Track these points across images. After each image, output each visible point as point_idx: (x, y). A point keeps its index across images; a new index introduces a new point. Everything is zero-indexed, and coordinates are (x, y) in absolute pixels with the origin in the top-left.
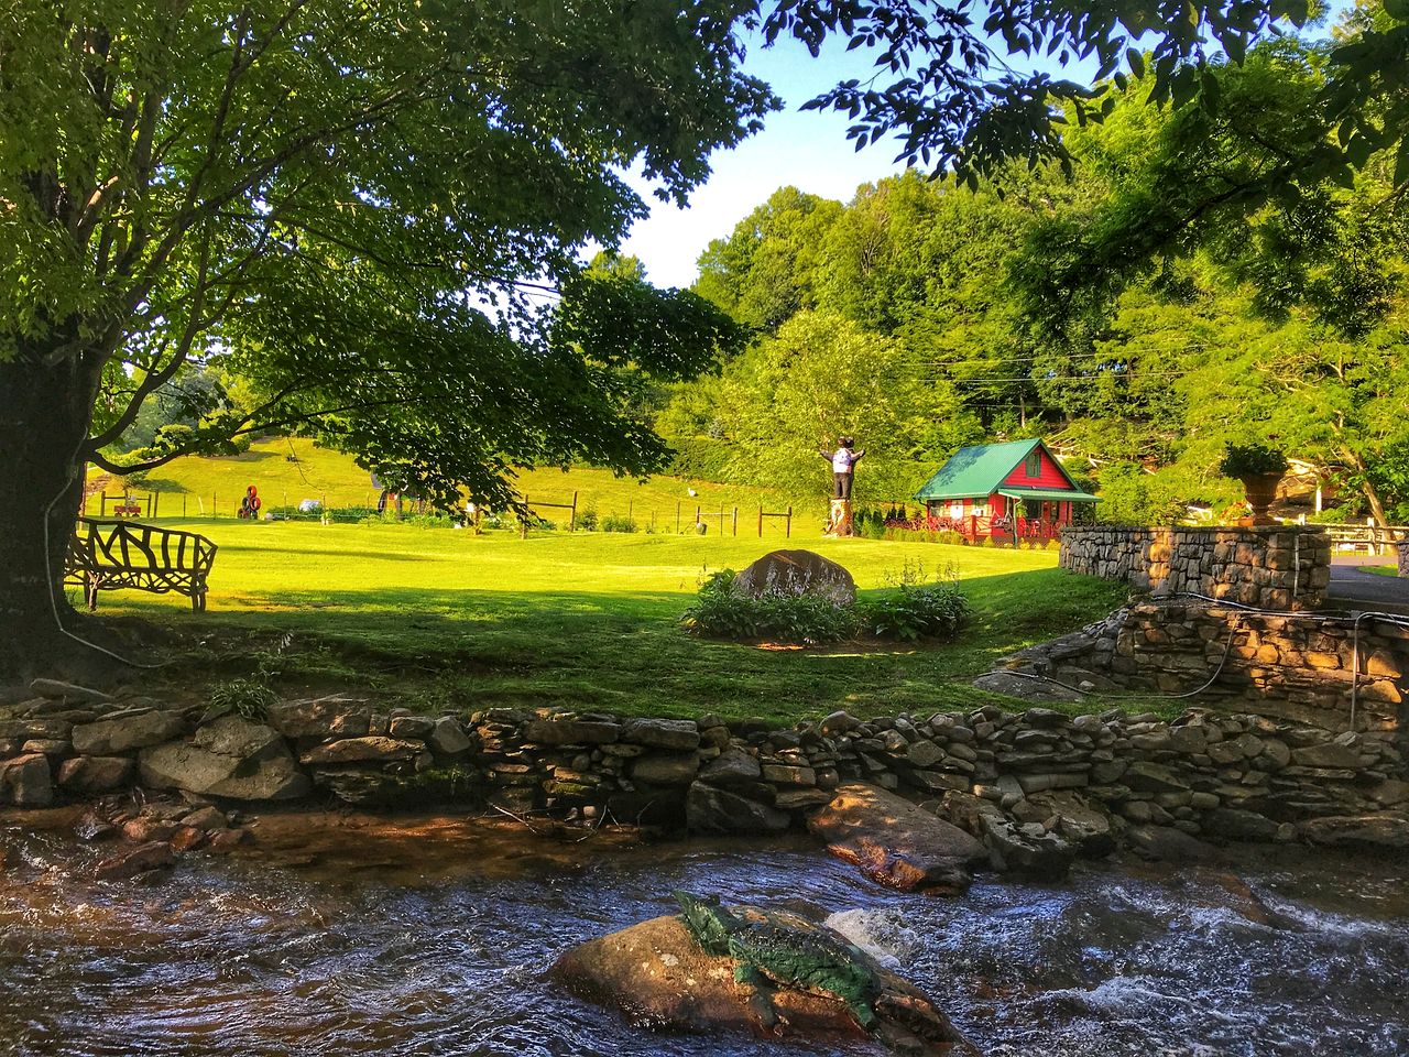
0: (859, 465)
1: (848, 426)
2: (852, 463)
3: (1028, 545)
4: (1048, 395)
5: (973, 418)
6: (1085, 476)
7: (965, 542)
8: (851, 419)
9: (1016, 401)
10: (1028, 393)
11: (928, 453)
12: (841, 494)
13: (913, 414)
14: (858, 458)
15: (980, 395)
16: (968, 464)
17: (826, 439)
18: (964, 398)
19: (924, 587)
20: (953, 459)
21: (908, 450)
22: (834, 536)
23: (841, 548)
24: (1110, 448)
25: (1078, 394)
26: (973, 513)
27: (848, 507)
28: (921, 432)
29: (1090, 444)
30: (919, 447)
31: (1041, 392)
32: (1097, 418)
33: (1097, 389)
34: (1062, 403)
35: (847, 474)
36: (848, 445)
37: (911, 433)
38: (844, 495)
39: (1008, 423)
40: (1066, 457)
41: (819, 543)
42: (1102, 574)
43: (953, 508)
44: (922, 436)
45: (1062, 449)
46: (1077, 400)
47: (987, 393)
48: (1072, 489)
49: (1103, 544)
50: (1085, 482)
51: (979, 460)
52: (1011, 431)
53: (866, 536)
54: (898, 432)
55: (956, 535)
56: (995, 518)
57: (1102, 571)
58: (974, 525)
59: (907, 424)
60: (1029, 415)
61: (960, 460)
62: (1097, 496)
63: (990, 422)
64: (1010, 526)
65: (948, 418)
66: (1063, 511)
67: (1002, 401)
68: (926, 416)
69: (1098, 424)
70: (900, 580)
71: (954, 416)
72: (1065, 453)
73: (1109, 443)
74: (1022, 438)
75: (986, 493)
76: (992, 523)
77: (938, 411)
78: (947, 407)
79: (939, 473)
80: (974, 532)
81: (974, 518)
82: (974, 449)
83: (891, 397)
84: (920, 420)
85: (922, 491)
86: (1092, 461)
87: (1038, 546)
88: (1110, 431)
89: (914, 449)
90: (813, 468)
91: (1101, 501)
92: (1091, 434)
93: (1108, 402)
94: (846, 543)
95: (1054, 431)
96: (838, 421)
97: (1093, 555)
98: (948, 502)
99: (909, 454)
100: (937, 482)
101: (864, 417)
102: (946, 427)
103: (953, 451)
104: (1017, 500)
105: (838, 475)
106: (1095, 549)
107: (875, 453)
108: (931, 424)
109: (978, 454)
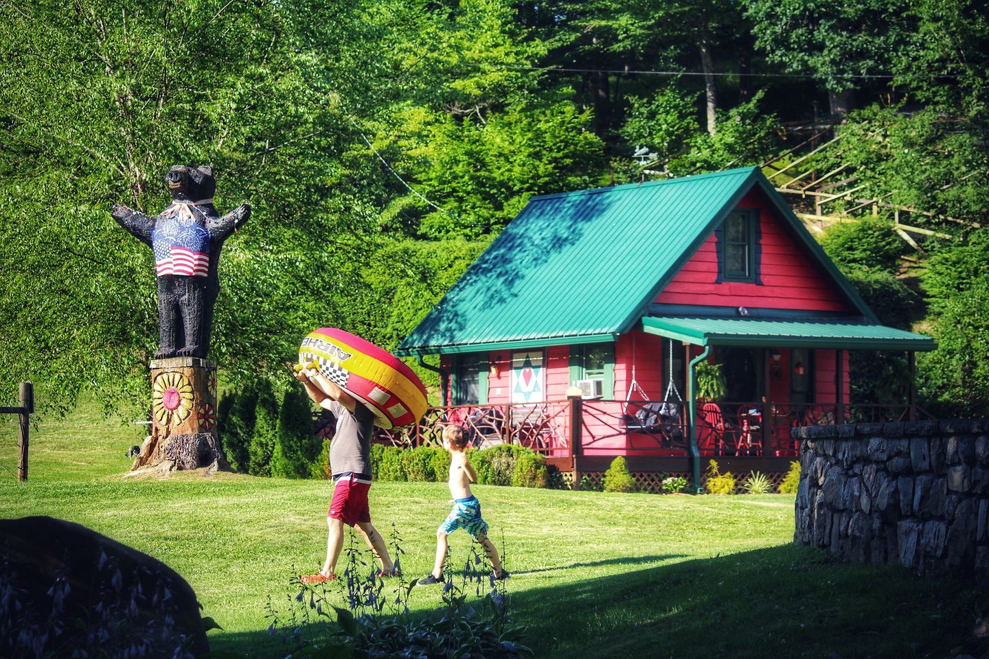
0: (236, 254)
1: (203, 131)
2: (211, 246)
3: (726, 481)
4: (781, 42)
5: (570, 109)
6: (881, 276)
7: (553, 480)
8: (212, 111)
9: (689, 58)
10: (724, 31)
11: (441, 215)
12: (178, 341)
13: (397, 96)
14: (229, 230)
15: (586, 39)
16: (558, 243)
17: (137, 172)
18: (540, 48)
19: (409, 618)
20: (512, 229)
21: (381, 204)
22: (161, 469)
23: (179, 506)
24: (953, 192)
25: (862, 37)
26: (575, 391)
27: (202, 383)
28: (419, 151)
29: (898, 180)
30: (416, 197)
31: (764, 37)
32: (914, 106)
33: (913, 24)
34: (821, 64)
35: (194, 281)
36: (194, 190)
37: (392, 154)
38: (189, 346)
39: (666, 120)
40: (832, 220)
41: (117, 493)
42: (907, 558)
43: (515, 377)
44: (425, 163)
45: (821, 197)
46: (862, 54)
47: (608, 35)
48: (848, 315)
49: (910, 472)
50: (885, 291)
51: (589, 229)
52: (677, 144)
53: (263, 469)
54: (355, 150)
55: (526, 457)
56: (635, 403)
57: (907, 547)
58: (577, 424)
59: (379, 127)
60: (726, 102)
61: (537, 230)
62: (924, 329)
63: (620, 121)
64: (681, 427)
65: (499, 108)
66: (825, 378)
67: (651, 58)
68: (440, 102)
69: (921, 122)
70: (336, 598)
71: (517, 103)
72: (828, 209)
73: (948, 179)
74: (710, 166)
75: (607, 328)
76: (628, 419)
77: (467, 86)
78: (494, 76)
79: (475, 270)
80: (576, 444)
81: (577, 405)
82: (575, 197)
83: (326, 45)
84: (414, 115)
85: (429, 325)
86: (902, 231)
87: (758, 483)
88: (950, 143)
89: (399, 204)
90: (97, 263)
91: (929, 345)
92: (901, 153)
93: (943, 61)
94: (198, 491)
95: (800, 145)
96: (173, 115)
97: (883, 502)
98: (500, 359)
99: (385, 217)
100: (470, 300)
101: (248, 107)
102: (493, 136)
103: (512, 207)
104: (696, 350)
105: (170, 281)
106: (885, 487)
107: (283, 214)
108: (450, 126)
109: (586, 212)
